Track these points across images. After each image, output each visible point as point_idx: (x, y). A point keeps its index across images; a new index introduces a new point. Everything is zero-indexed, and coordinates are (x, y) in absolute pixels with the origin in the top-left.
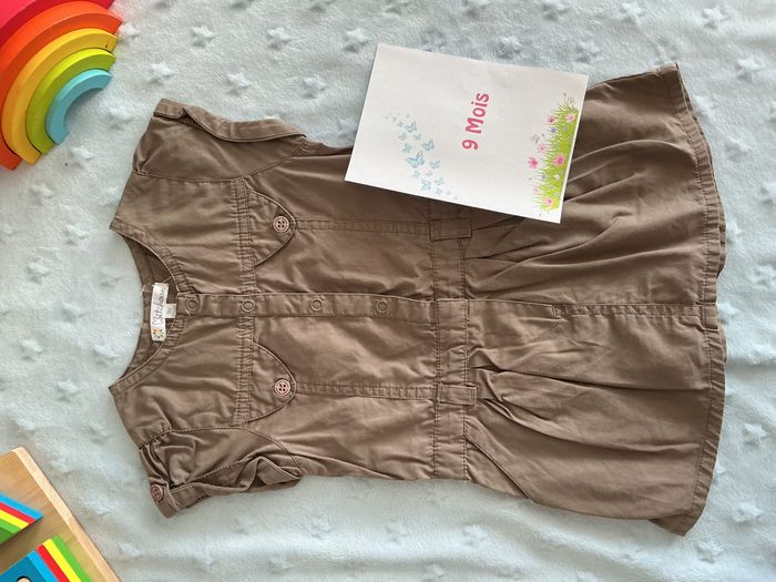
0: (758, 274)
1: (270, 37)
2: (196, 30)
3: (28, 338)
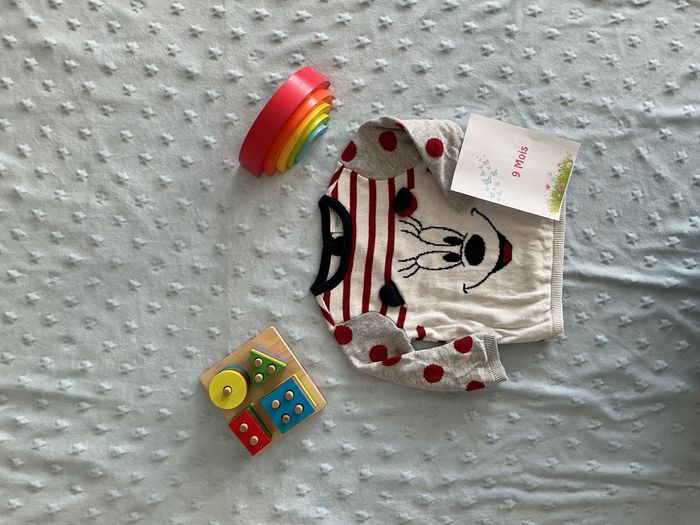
0: (669, 241)
1: (414, 109)
2: (375, 104)
3: (278, 268)
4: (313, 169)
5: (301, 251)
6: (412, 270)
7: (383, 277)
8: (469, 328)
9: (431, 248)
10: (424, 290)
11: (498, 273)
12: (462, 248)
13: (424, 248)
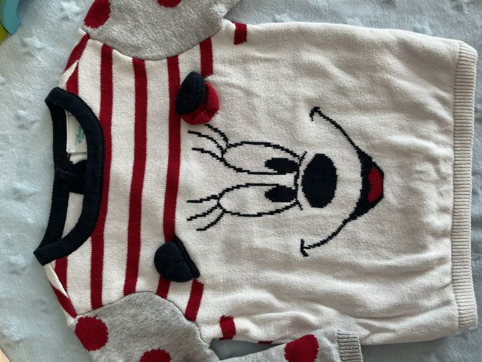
4: (38, 44)
5: (19, 185)
6: (212, 217)
7: (160, 230)
8: (311, 318)
9: (244, 178)
10: (233, 252)
11: (361, 220)
12: (296, 178)
13: (233, 178)
